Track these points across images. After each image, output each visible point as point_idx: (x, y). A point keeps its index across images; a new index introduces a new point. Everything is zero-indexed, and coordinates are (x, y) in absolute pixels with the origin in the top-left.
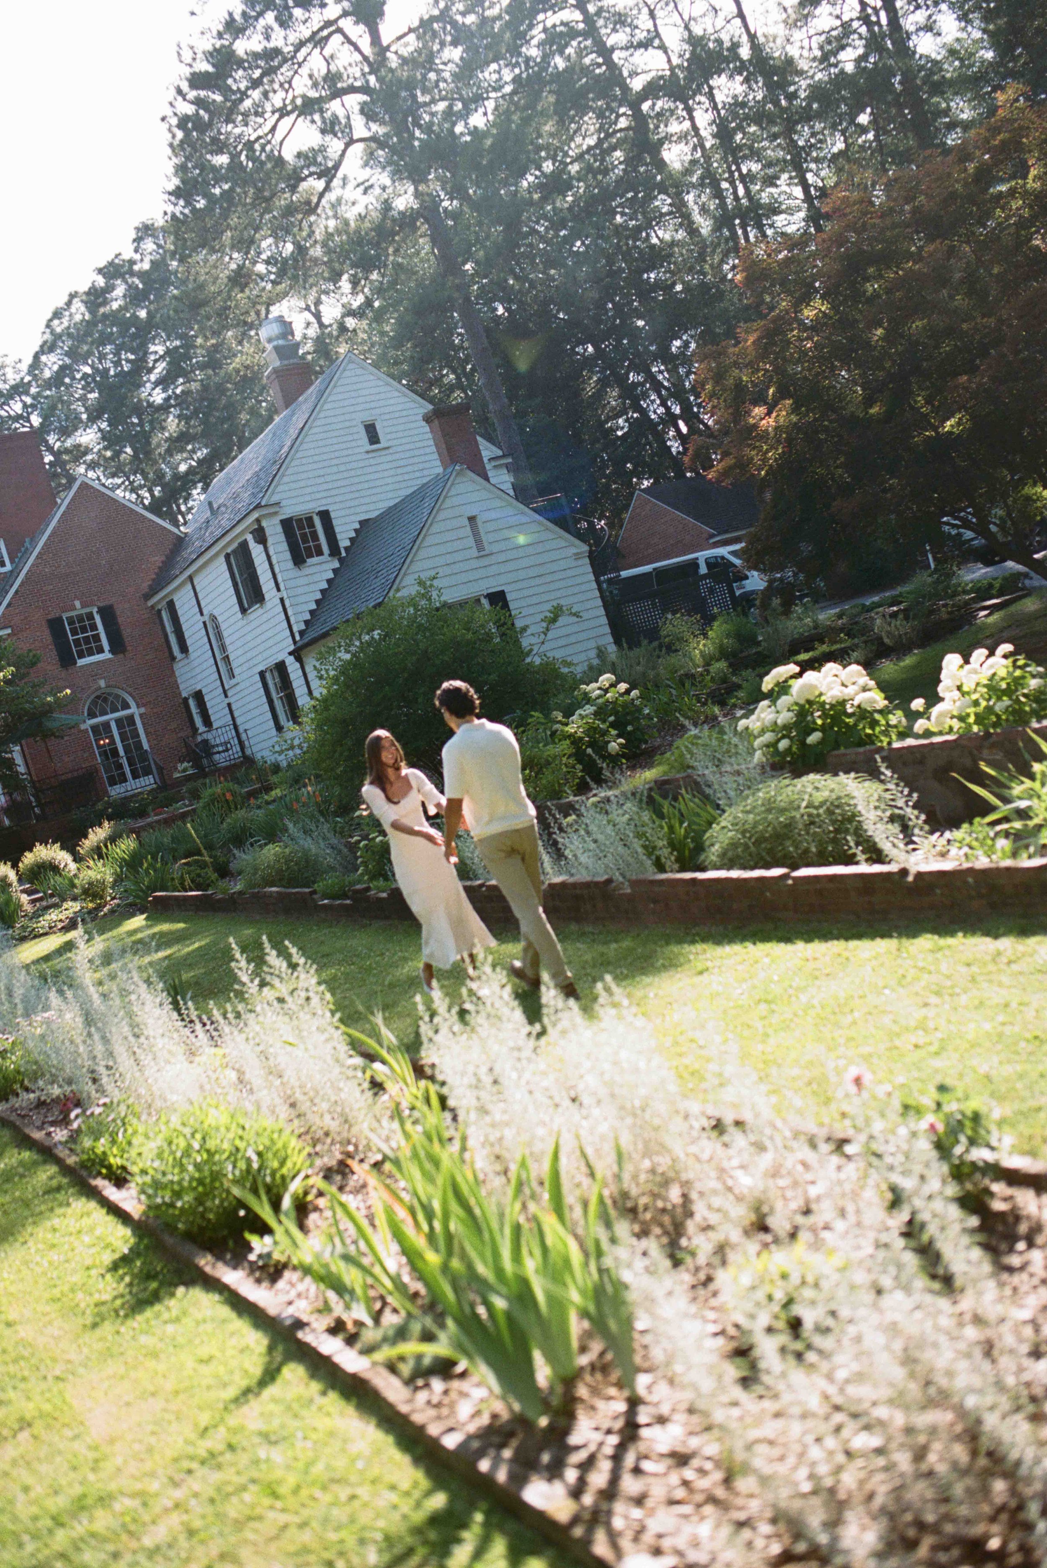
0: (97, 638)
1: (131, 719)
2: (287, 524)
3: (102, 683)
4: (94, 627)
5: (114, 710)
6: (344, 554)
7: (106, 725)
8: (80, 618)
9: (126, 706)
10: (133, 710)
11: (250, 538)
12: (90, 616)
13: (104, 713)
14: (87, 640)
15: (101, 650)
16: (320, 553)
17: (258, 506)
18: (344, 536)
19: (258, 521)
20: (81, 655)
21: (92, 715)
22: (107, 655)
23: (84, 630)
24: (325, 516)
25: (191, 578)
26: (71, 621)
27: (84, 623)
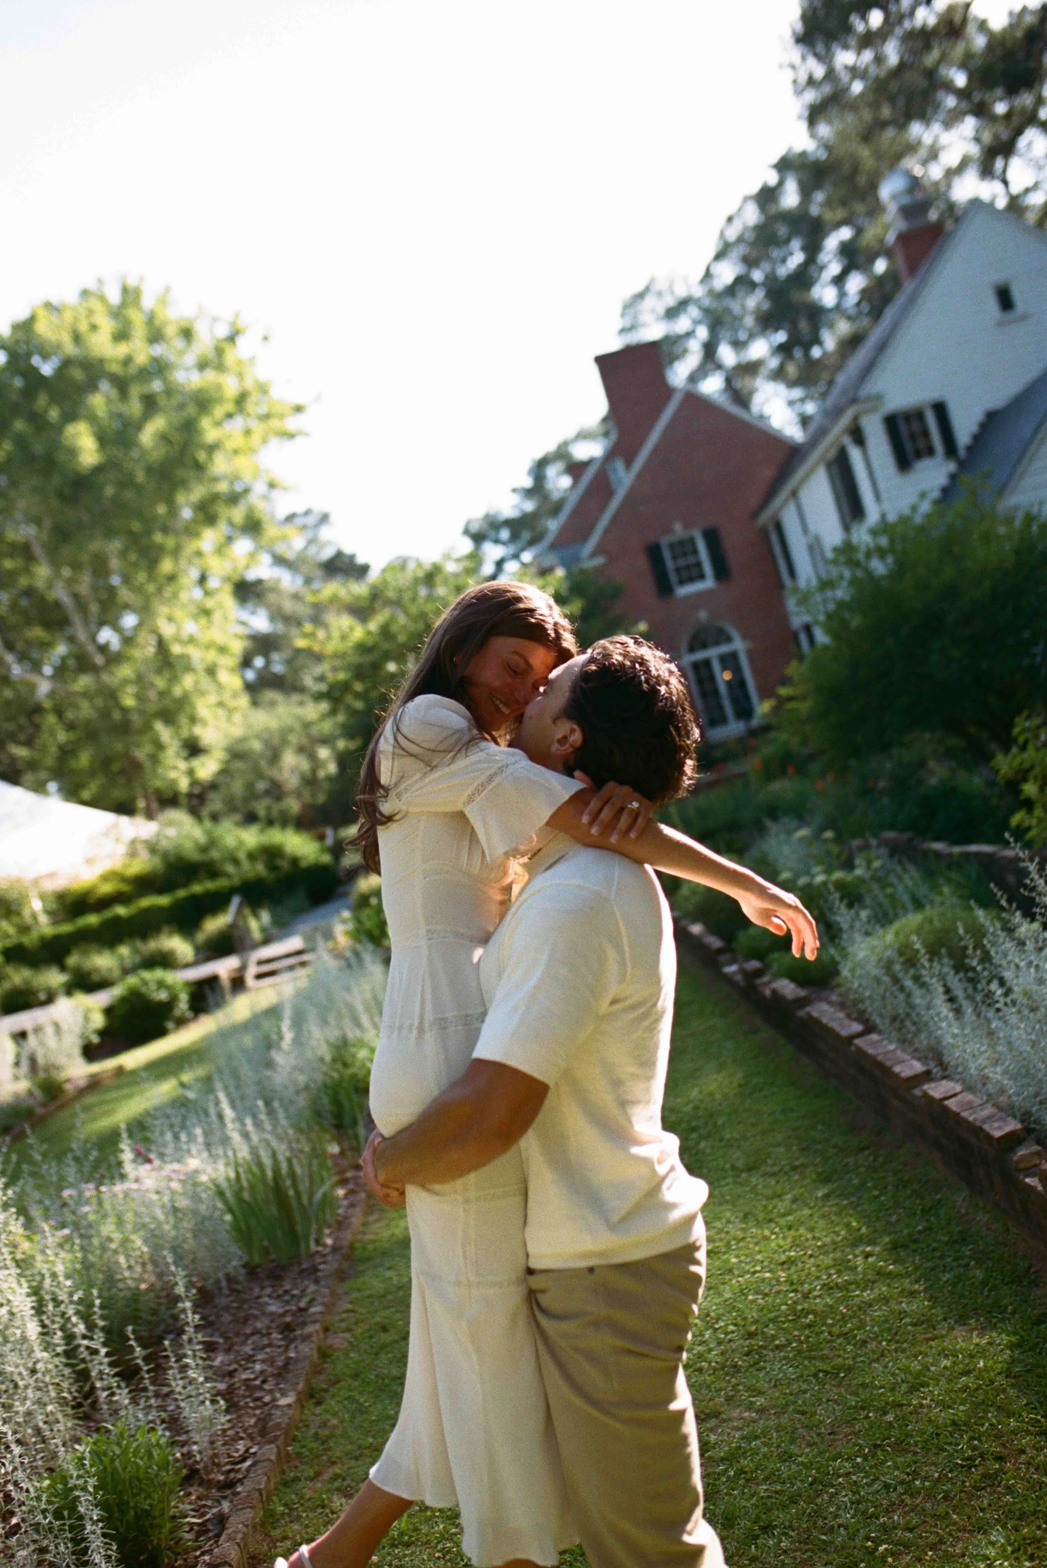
0: (699, 565)
1: (734, 655)
2: (892, 423)
3: (703, 615)
4: (695, 552)
5: (717, 643)
6: (962, 453)
7: (707, 663)
8: (681, 543)
9: (729, 639)
10: (739, 645)
11: (847, 441)
12: (692, 541)
13: (704, 646)
14: (688, 567)
15: (701, 576)
16: (930, 452)
17: (854, 401)
18: (963, 433)
19: (856, 419)
20: (682, 582)
21: (692, 650)
22: (708, 583)
23: (685, 555)
24: (940, 409)
25: (794, 494)
26: (671, 546)
27: (686, 547)
